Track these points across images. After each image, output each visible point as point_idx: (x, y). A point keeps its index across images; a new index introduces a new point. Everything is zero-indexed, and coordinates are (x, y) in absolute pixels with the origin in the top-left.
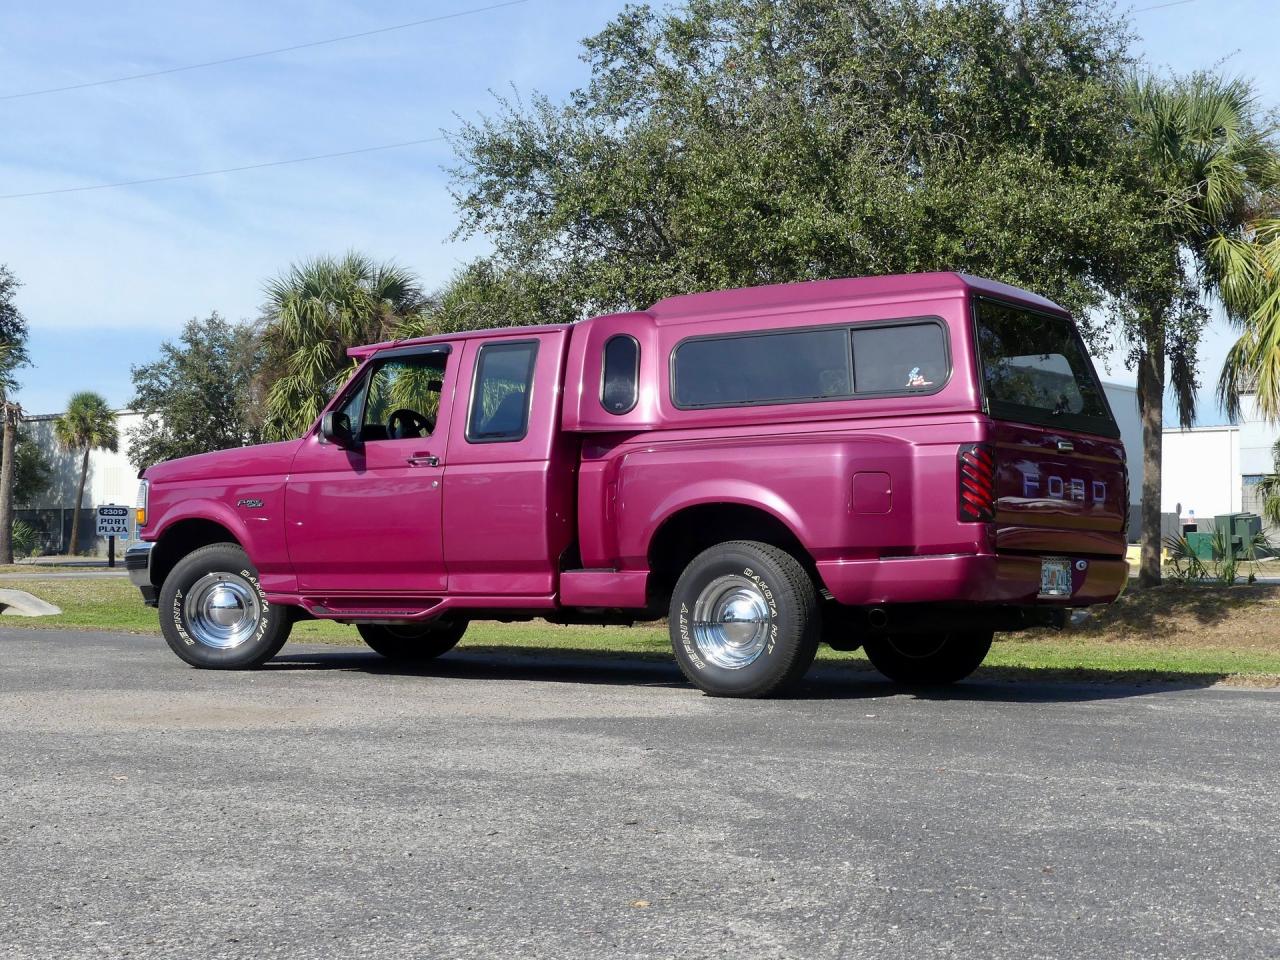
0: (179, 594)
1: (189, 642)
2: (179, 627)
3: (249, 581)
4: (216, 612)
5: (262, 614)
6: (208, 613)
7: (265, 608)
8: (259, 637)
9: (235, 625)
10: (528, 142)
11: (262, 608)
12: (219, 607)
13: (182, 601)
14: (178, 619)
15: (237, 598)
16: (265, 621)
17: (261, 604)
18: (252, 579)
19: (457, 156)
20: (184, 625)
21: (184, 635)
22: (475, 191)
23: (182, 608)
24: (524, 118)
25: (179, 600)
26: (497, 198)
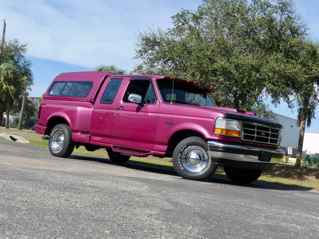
10: (155, 39)
19: (138, 40)
22: (141, 49)
24: (155, 33)
26: (146, 52)
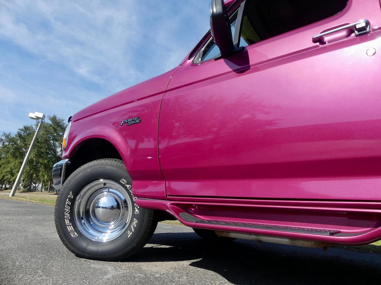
0: (71, 196)
1: (74, 235)
2: (67, 222)
3: (126, 188)
4: (100, 212)
5: (134, 216)
6: (94, 212)
7: (137, 210)
8: (130, 234)
9: (112, 223)
11: (134, 210)
12: (103, 208)
13: (73, 201)
14: (67, 215)
15: (117, 201)
16: (136, 221)
17: (133, 207)
18: (128, 186)
20: (72, 220)
21: (70, 228)
23: (72, 207)
25: (70, 200)
